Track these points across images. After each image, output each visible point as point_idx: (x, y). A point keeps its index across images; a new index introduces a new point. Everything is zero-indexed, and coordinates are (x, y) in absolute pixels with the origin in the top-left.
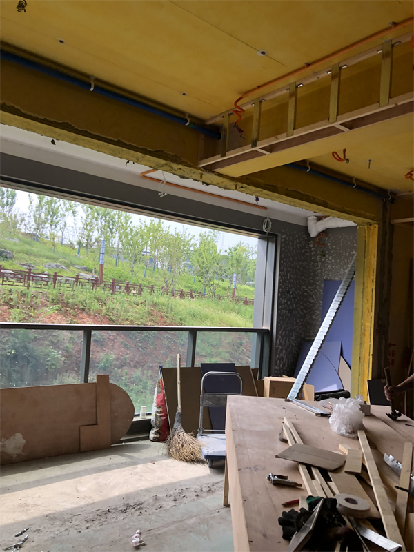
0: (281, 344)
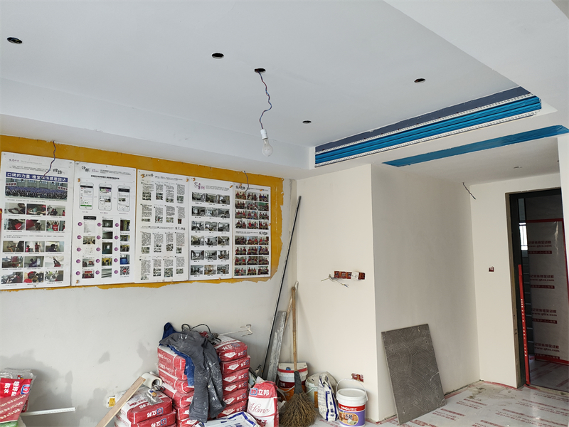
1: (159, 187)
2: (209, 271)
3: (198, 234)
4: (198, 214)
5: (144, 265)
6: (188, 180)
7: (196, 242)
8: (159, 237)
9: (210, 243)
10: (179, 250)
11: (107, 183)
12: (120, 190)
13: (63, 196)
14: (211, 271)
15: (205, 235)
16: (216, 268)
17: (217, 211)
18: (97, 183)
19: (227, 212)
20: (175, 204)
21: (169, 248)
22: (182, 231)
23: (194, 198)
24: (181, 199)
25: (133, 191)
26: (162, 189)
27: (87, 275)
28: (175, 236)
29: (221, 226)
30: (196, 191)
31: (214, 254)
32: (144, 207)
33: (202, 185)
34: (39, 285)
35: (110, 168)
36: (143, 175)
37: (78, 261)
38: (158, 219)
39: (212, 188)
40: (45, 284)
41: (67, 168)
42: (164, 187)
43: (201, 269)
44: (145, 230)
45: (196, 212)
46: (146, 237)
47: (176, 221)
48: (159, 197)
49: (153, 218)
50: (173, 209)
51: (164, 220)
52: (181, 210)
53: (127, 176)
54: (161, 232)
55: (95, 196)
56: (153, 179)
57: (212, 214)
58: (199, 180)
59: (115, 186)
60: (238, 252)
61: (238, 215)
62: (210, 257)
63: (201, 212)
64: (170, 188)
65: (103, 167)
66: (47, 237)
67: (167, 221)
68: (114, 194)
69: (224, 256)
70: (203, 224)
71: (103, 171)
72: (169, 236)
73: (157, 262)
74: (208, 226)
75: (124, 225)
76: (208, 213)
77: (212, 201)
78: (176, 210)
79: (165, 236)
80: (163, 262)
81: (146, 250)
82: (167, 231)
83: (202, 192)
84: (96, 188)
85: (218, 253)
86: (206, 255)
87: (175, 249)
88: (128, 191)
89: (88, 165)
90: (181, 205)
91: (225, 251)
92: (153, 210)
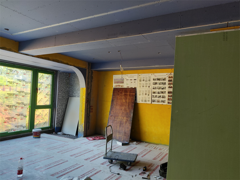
0: (59, 108)
1: (144, 78)
2: (158, 102)
3: (154, 90)
4: (155, 84)
5: (139, 98)
6: (152, 75)
7: (154, 93)
9: (158, 93)
10: (149, 95)
11: (131, 78)
12: (134, 80)
13: (123, 83)
15: (157, 90)
16: (161, 101)
17: (161, 83)
19: (165, 83)
20: (148, 82)
21: (146, 94)
22: (150, 90)
23: (153, 80)
24: (149, 80)
29: (162, 88)
30: (154, 77)
31: (160, 96)
32: (140, 83)
33: (156, 75)
36: (140, 75)
38: (143, 86)
39: (160, 76)
41: (124, 76)
43: (156, 101)
44: (140, 89)
45: (154, 84)
46: (140, 91)
47: (148, 87)
48: (143, 80)
50: (147, 83)
51: (145, 86)
52: (150, 84)
53: (135, 76)
54: (144, 90)
55: (129, 82)
56: (142, 76)
57: (160, 84)
60: (169, 96)
61: (169, 84)
62: (159, 97)
63: (156, 83)
64: (146, 78)
69: (163, 97)
70: (156, 87)
71: (131, 76)
72: (146, 91)
73: (142, 98)
74: (158, 88)
76: (158, 84)
77: (160, 80)
78: (148, 83)
80: (144, 98)
81: (140, 95)
83: (156, 77)
84: (129, 80)
85: (162, 96)
86: (157, 96)
87: (147, 95)
88: (136, 80)
89: (128, 75)
90: (150, 82)
91: (164, 96)
92: (142, 84)
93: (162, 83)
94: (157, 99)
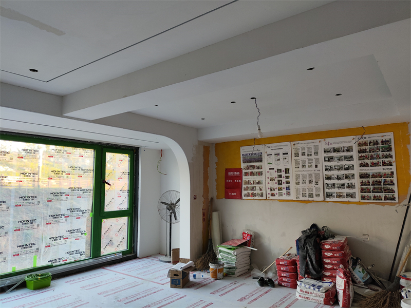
2: (339, 196)
3: (329, 173)
4: (329, 161)
5: (297, 190)
6: (320, 141)
7: (329, 178)
8: (304, 176)
9: (338, 178)
10: (317, 183)
11: (277, 152)
12: (284, 154)
13: (261, 161)
14: (341, 196)
15: (335, 173)
16: (345, 194)
17: (343, 158)
18: (273, 152)
19: (352, 157)
20: (313, 157)
21: (310, 182)
22: (318, 172)
23: (325, 152)
24: (316, 153)
25: (289, 153)
26: (304, 150)
27: (273, 195)
28: (314, 175)
29: (346, 167)
30: (327, 147)
31: (343, 185)
32: (296, 160)
33: (330, 142)
34: (255, 198)
35: (278, 144)
36: (294, 145)
37: (269, 188)
38: (303, 166)
39: (338, 143)
40: (257, 198)
41: (261, 148)
42: (306, 148)
43: (334, 195)
44: (297, 173)
45: (327, 159)
46: (298, 177)
47: (314, 166)
48: (303, 154)
49: (300, 166)
50: (312, 160)
51: (307, 166)
52: (317, 160)
53: (286, 146)
54: (305, 173)
55: (273, 159)
56: (299, 145)
57: (339, 160)
58: (328, 140)
59: (281, 152)
60: (362, 184)
61: (360, 158)
62: (339, 187)
63: (330, 159)
64: (309, 148)
65: (276, 144)
66: (256, 178)
67: (309, 167)
68: (281, 156)
69: (350, 186)
70: (333, 166)
71: (276, 147)
72: (310, 175)
73: (304, 190)
74: (336, 167)
75: (287, 171)
76: (336, 159)
77: (339, 151)
78: (314, 160)
79: (308, 175)
80: (307, 190)
81: (298, 183)
82: (309, 172)
83: (330, 147)
84: (273, 155)
85: (346, 185)
86: (336, 186)
87: (314, 182)
88: (287, 154)
89: (269, 145)
90: (317, 157)
91: (351, 183)
92: (301, 162)
93: (346, 158)
94: (336, 190)
